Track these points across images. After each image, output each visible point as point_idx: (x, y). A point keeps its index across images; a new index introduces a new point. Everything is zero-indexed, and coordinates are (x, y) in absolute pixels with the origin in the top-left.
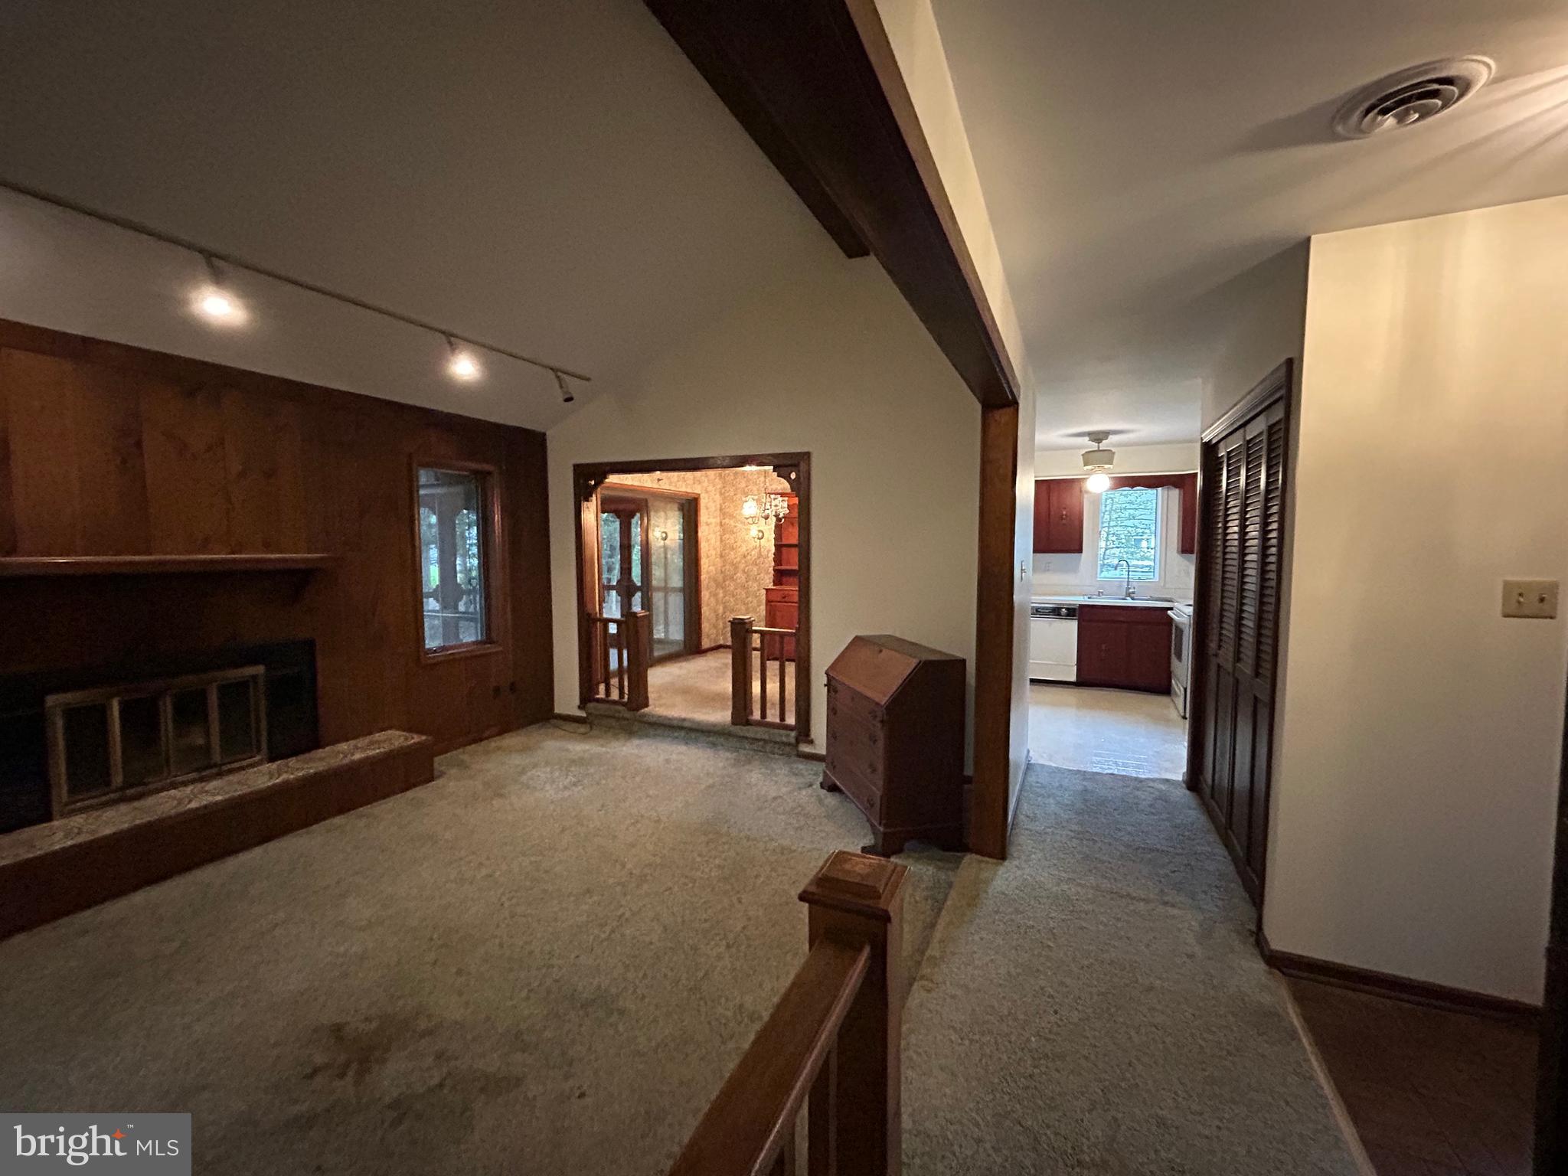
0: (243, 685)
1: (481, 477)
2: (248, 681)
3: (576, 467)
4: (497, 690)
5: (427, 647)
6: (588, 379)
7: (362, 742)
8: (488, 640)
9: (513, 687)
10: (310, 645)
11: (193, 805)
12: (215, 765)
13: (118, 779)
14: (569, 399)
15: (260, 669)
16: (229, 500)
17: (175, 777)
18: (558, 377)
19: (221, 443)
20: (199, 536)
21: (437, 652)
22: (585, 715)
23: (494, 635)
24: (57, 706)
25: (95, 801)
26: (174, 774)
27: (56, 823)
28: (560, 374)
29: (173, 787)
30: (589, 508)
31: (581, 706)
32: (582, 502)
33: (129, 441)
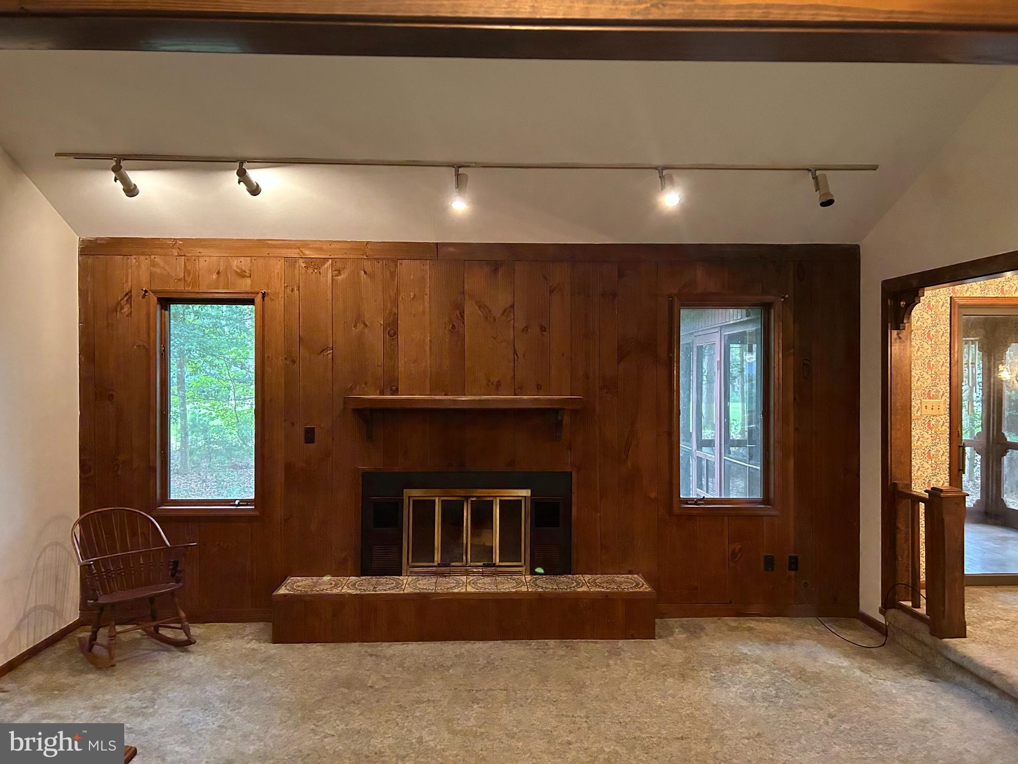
0: (517, 503)
1: (766, 307)
2: (521, 500)
3: (885, 285)
4: (769, 562)
5: (683, 495)
6: (874, 168)
7: (599, 578)
8: (766, 500)
9: (794, 564)
10: (567, 478)
11: (456, 591)
12: (495, 566)
13: (437, 557)
14: (828, 203)
15: (526, 493)
16: (515, 353)
17: (469, 566)
18: (815, 178)
19: (513, 306)
20: (494, 379)
21: (696, 503)
22: (884, 622)
23: (772, 495)
24: (409, 497)
25: (425, 569)
26: (468, 565)
27: (401, 578)
28: (818, 173)
29: (467, 573)
30: (900, 338)
31: (883, 610)
32: (889, 331)
33: (458, 312)
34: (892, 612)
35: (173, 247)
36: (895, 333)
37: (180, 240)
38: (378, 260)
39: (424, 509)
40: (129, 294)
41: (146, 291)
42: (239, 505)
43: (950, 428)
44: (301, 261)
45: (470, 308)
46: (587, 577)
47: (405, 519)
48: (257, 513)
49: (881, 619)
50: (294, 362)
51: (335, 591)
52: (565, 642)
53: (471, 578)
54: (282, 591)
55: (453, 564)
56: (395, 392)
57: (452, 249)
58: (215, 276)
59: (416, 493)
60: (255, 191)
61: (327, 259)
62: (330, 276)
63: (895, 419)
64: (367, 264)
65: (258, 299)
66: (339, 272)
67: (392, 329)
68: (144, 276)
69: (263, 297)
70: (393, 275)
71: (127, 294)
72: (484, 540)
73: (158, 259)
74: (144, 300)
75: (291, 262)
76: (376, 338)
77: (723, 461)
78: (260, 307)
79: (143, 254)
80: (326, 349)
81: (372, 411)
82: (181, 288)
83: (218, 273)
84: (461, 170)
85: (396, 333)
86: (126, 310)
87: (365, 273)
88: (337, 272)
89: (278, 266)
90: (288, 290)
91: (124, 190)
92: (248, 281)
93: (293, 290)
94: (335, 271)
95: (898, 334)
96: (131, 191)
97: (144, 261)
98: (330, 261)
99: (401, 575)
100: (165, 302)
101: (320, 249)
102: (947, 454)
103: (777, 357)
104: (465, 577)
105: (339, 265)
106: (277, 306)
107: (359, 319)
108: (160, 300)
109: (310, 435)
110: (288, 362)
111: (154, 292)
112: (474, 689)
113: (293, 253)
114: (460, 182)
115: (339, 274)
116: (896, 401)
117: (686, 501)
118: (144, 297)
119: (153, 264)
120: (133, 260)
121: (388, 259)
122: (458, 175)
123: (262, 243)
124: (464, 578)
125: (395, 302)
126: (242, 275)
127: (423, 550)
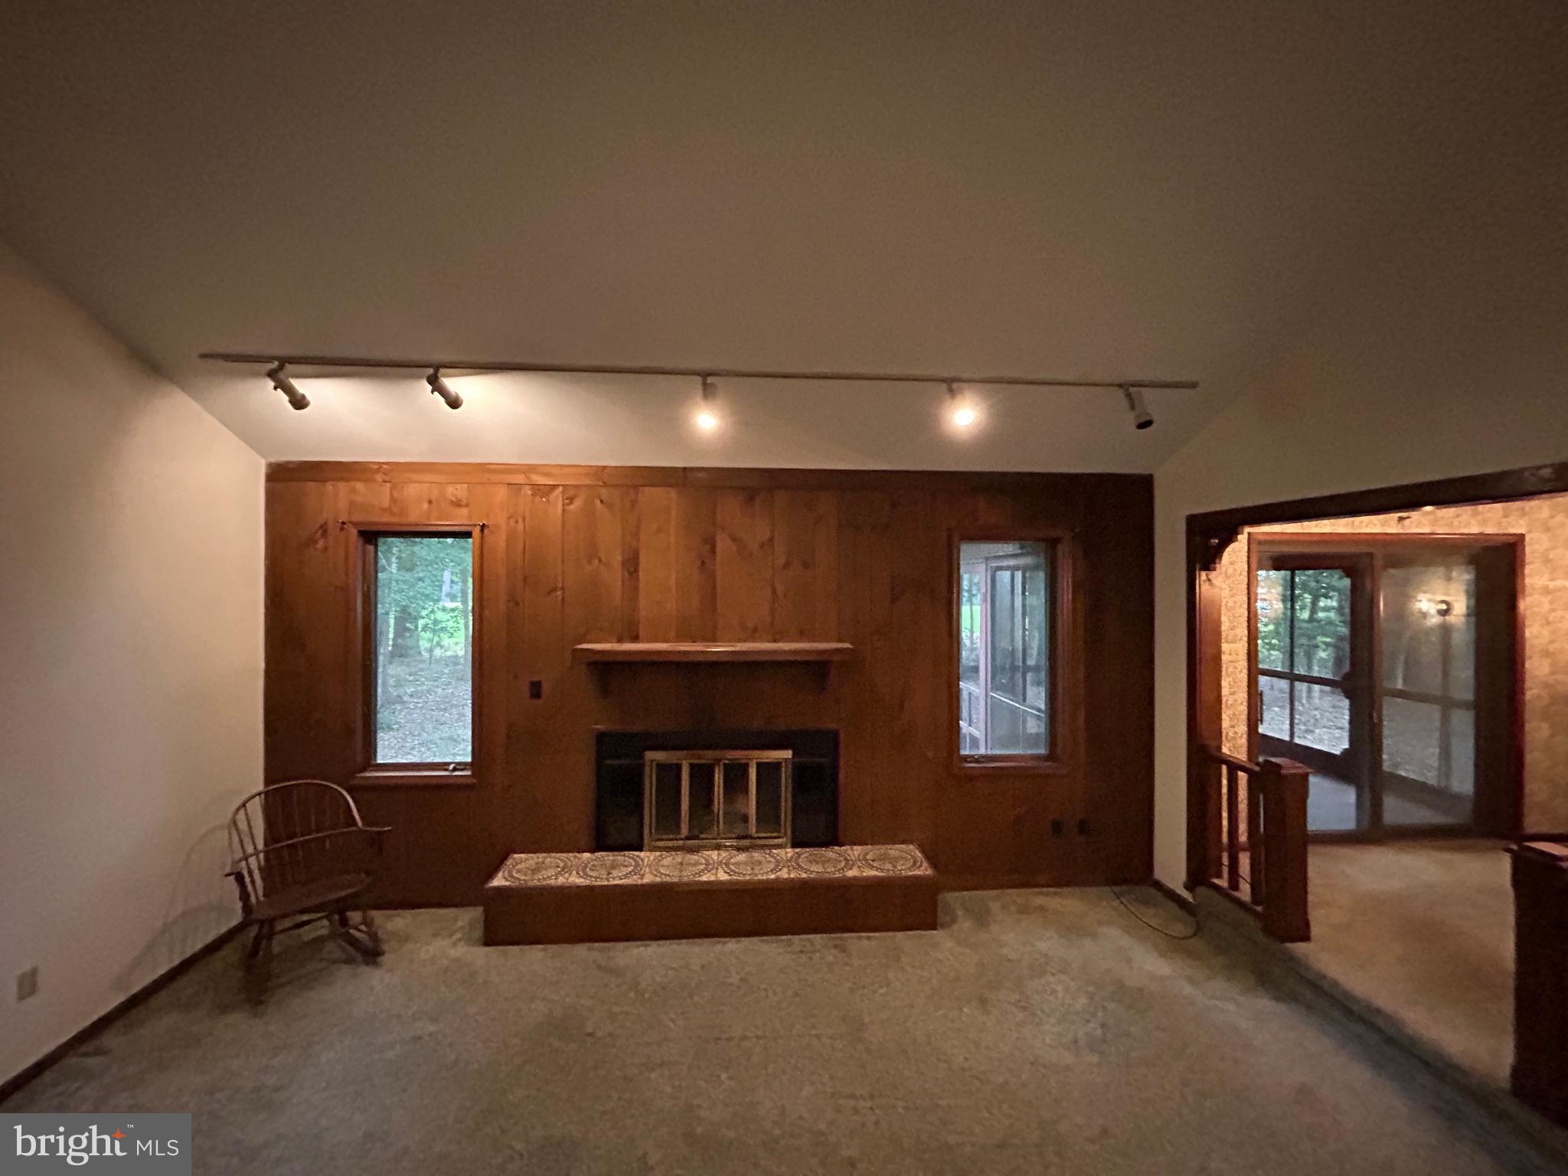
0: (777, 766)
1: (1052, 544)
2: (781, 762)
3: (1191, 520)
4: (1057, 827)
5: (963, 752)
6: (1194, 386)
7: (870, 851)
8: (1051, 757)
9: (1083, 827)
10: (833, 738)
12: (751, 837)
13: (685, 831)
14: (1145, 425)
15: (787, 754)
16: (774, 591)
17: (721, 839)
18: (1129, 396)
19: (771, 540)
20: (750, 625)
21: (977, 761)
22: (1191, 900)
23: (1059, 751)
24: (652, 761)
25: (670, 844)
26: (721, 836)
27: (642, 854)
28: (1132, 390)
29: (718, 847)
30: (1209, 580)
31: (1189, 887)
32: (1197, 572)
33: (708, 547)
34: (1201, 890)
35: (378, 471)
36: (1204, 574)
37: (387, 463)
38: (615, 486)
39: (669, 774)
40: (324, 528)
41: (343, 523)
42: (455, 769)
43: (1249, 676)
44: (528, 487)
45: (723, 543)
46: (858, 850)
47: (647, 785)
48: (474, 781)
49: (1186, 895)
50: (517, 604)
51: (561, 880)
52: (834, 938)
53: (724, 855)
54: (498, 881)
55: (703, 836)
56: (635, 639)
57: (701, 475)
58: (426, 506)
59: (660, 756)
60: (454, 403)
61: (555, 487)
62: (560, 505)
63: (1204, 670)
64: (604, 492)
65: (476, 532)
66: (571, 500)
67: (632, 565)
68: (343, 504)
69: (482, 530)
70: (634, 503)
71: (321, 526)
72: (740, 806)
73: (359, 486)
74: (342, 533)
75: (515, 488)
76: (614, 578)
77: (989, 698)
78: (478, 541)
79: (342, 479)
80: (555, 589)
81: (607, 664)
82: (386, 518)
83: (430, 502)
84: (709, 380)
85: (636, 571)
86: (321, 544)
87: (602, 501)
88: (568, 501)
89: (501, 494)
90: (512, 521)
91: (290, 402)
92: (465, 511)
93: (517, 522)
94: (567, 499)
95: (1207, 575)
96: (299, 403)
97: (342, 486)
98: (561, 488)
99: (641, 850)
100: (371, 536)
101: (547, 475)
102: (1245, 704)
103: (1066, 596)
104: (716, 852)
105: (571, 493)
106: (498, 541)
107: (593, 554)
108: (362, 533)
109: (536, 690)
110: (511, 604)
111: (354, 524)
112: (723, 1036)
113: (520, 479)
114: (708, 392)
115: (571, 503)
116: (1205, 650)
117: (966, 759)
118: (342, 529)
119: (354, 491)
120: (329, 486)
121: (627, 486)
122: (705, 384)
123: (483, 468)
124: (714, 854)
125: (636, 535)
126: (458, 504)
127: (668, 821)
